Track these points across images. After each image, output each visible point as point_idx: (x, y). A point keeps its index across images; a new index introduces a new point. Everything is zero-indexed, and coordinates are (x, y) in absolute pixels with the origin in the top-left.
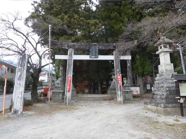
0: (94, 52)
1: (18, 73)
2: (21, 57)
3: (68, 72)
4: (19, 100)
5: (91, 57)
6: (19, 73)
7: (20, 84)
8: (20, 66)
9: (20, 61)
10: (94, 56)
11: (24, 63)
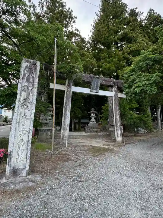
0: (95, 86)
1: (21, 93)
2: (27, 65)
3: (67, 105)
4: (23, 147)
5: (92, 91)
6: (24, 94)
7: (25, 115)
8: (25, 80)
9: (25, 72)
10: (95, 90)
11: (33, 77)
